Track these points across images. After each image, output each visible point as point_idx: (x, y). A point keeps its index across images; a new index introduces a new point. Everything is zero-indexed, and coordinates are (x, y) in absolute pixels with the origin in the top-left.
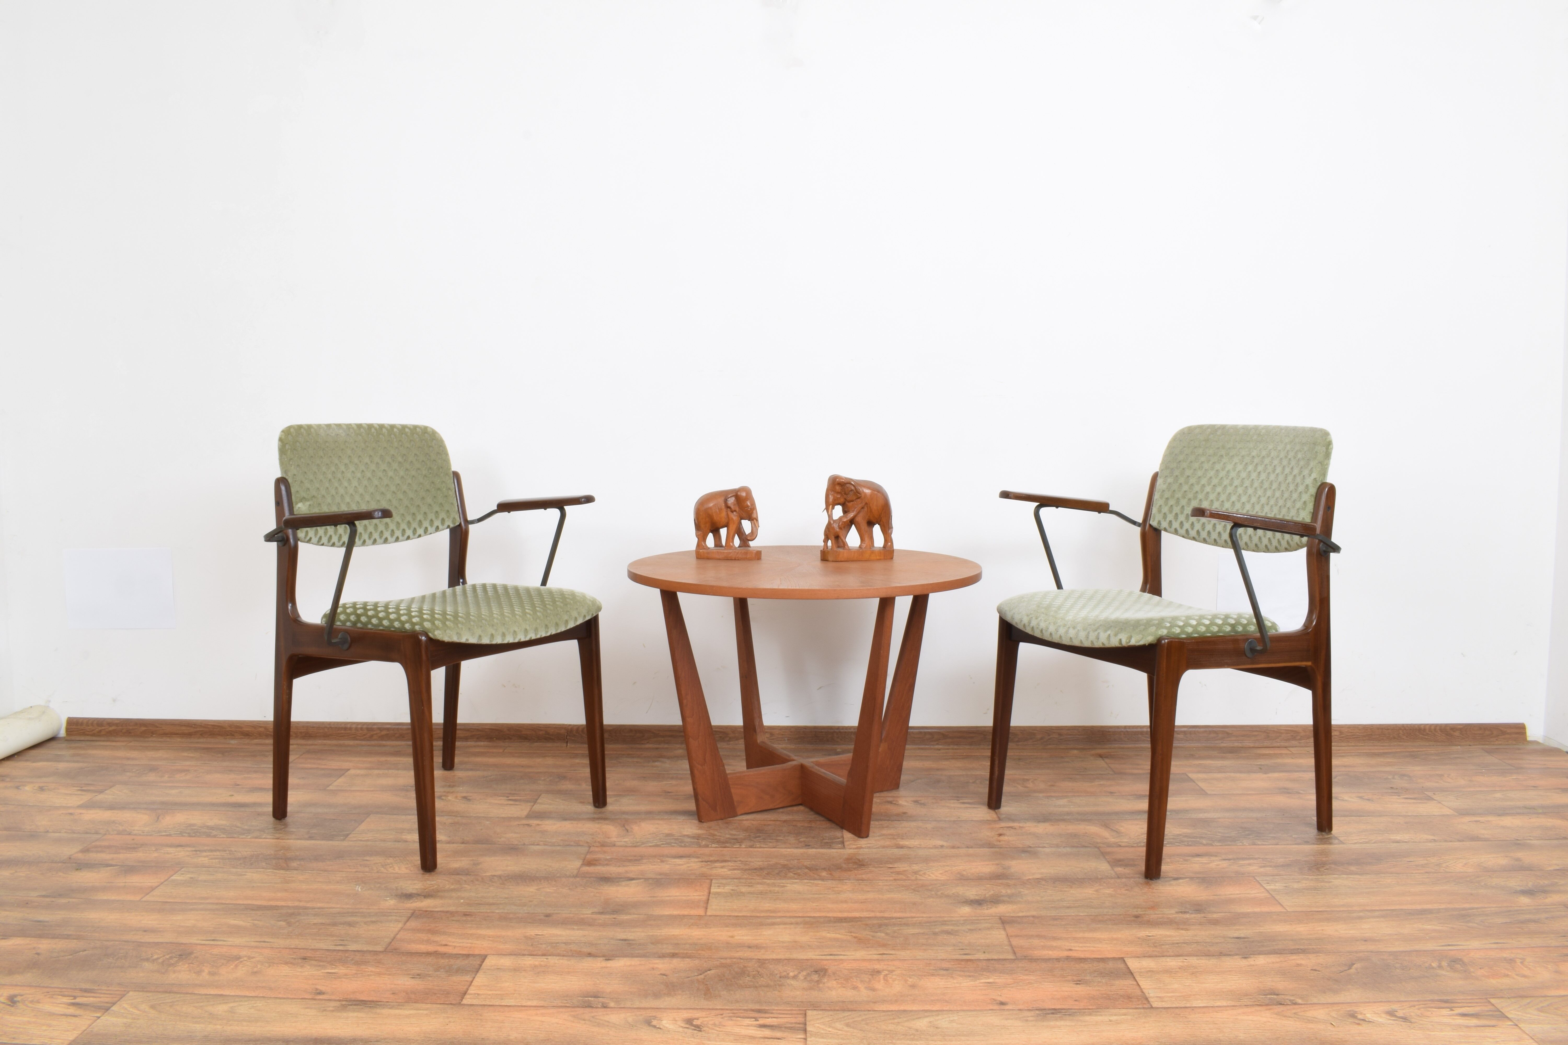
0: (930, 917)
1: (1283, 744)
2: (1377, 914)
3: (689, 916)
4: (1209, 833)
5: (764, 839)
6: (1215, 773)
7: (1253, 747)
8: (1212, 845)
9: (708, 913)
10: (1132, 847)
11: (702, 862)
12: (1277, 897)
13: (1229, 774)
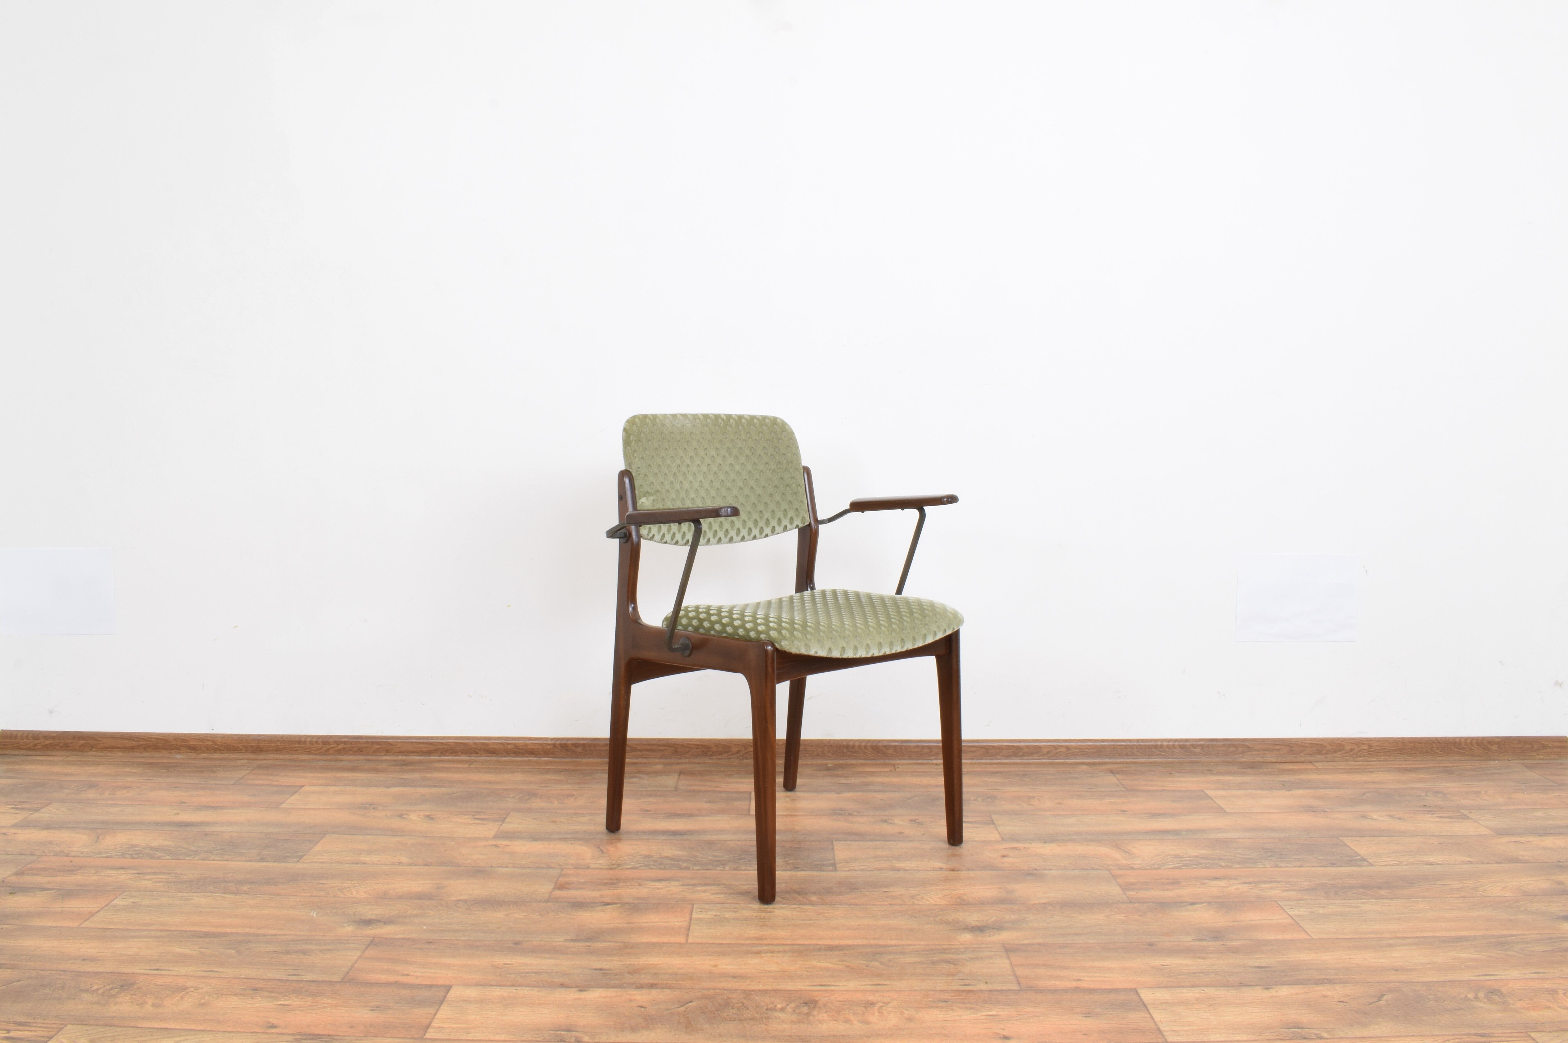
0: (928, 945)
1: (1308, 758)
2: (1409, 941)
3: (669, 944)
4: (1228, 854)
5: (750, 861)
6: (1235, 789)
7: (1276, 762)
8: (1231, 868)
9: (690, 941)
10: (1146, 869)
11: (683, 885)
12: (1302, 923)
13: (1249, 791)
